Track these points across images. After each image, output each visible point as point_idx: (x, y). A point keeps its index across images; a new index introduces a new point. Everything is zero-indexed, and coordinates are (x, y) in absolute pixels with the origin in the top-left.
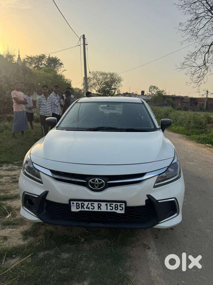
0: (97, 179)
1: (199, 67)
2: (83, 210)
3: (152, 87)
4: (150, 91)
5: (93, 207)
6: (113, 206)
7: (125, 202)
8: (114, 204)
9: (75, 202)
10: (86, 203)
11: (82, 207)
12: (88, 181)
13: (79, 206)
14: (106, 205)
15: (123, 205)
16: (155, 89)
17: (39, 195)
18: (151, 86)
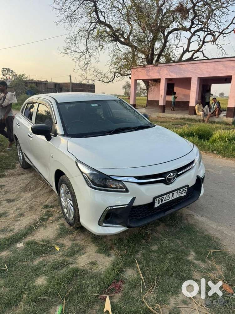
0: (172, 174)
1: (83, 53)
2: (162, 203)
3: (5, 70)
4: (4, 75)
5: (168, 198)
6: (181, 192)
7: (188, 186)
8: (182, 190)
9: (158, 199)
10: (165, 197)
11: (162, 200)
12: (166, 178)
13: (160, 201)
14: (177, 193)
15: (186, 188)
16: (10, 72)
17: (128, 203)
18: (4, 68)
